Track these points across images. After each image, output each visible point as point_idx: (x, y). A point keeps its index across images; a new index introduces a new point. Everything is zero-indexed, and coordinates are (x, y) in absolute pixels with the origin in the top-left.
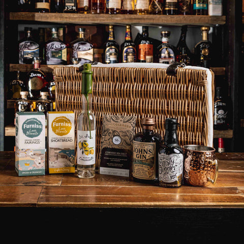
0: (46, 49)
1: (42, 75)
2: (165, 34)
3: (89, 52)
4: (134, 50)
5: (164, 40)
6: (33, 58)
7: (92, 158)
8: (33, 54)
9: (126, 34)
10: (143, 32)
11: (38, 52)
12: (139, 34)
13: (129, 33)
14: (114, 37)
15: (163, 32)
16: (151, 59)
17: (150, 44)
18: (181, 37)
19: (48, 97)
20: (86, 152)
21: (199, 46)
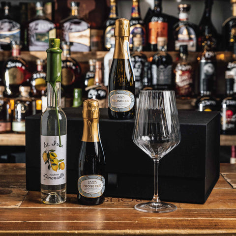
0: (28, 30)
1: (23, 65)
2: (184, 8)
3: (84, 33)
4: (142, 31)
5: (183, 16)
6: (11, 42)
7: (62, 174)
8: (12, 37)
9: (133, 9)
10: (155, 6)
11: (18, 35)
12: (150, 9)
13: (136, 8)
14: (117, 14)
15: (181, 6)
16: (165, 42)
17: (164, 21)
18: (205, 13)
19: (31, 94)
20: (54, 167)
21: (228, 24)
